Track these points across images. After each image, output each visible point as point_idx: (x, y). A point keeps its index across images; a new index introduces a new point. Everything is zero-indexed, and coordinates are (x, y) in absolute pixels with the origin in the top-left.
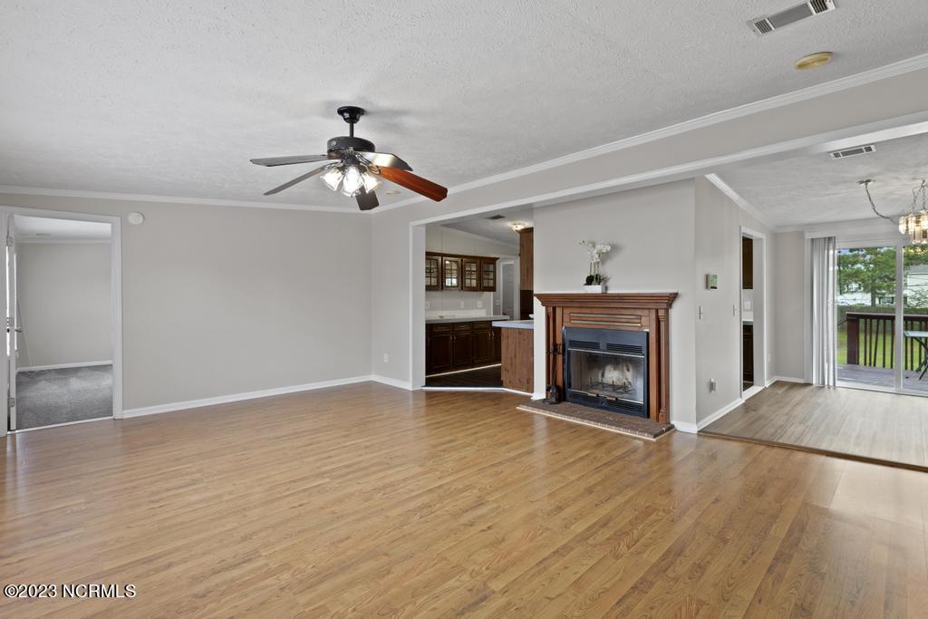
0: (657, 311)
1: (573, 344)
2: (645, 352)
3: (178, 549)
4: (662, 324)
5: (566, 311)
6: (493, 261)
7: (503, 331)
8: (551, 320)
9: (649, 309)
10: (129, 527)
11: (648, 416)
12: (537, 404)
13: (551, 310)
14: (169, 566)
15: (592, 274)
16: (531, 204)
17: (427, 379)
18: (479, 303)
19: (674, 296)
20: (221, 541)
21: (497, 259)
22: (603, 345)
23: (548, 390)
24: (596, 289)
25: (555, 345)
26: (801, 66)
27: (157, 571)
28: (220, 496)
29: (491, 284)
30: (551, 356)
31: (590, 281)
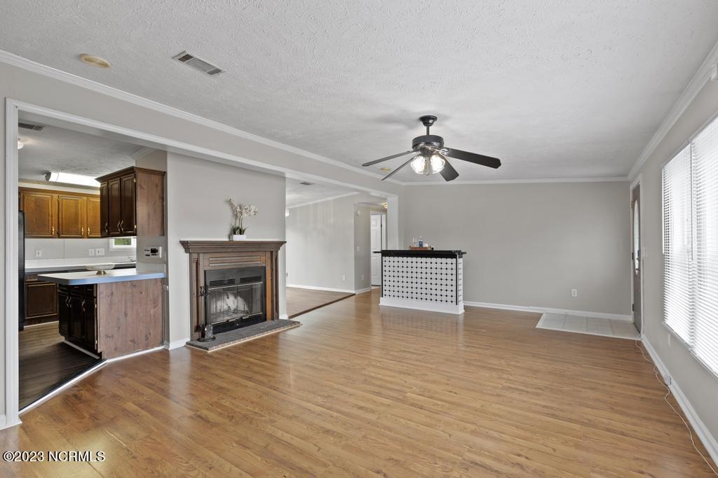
0: (272, 252)
1: (214, 284)
2: (263, 279)
3: (535, 412)
4: (274, 260)
5: (207, 256)
7: (101, 288)
9: (265, 251)
10: (554, 450)
11: (266, 319)
13: (194, 256)
14: (544, 407)
20: (511, 402)
22: (237, 280)
24: (239, 237)
27: (552, 408)
28: (473, 432)
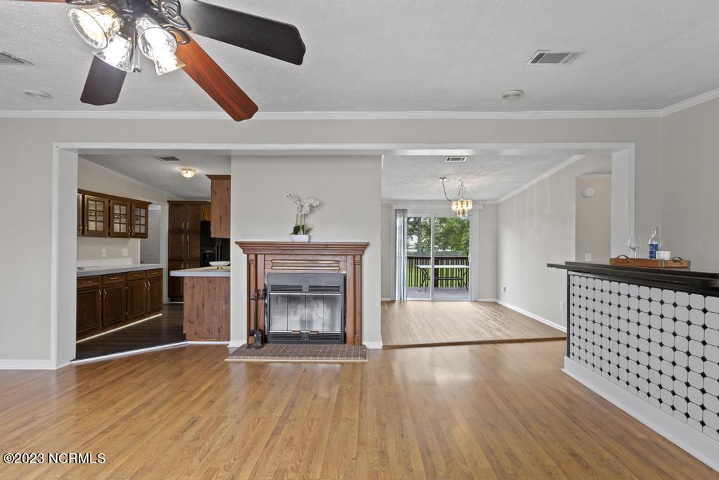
0: (354, 256)
1: (275, 288)
2: (342, 289)
4: (358, 267)
5: (269, 258)
6: (145, 205)
7: (186, 281)
8: (252, 266)
9: (346, 255)
11: (345, 342)
12: (239, 352)
13: (252, 257)
15: (299, 224)
16: (229, 151)
17: (78, 346)
18: (125, 251)
19: (366, 246)
21: (150, 203)
22: (305, 287)
23: (250, 334)
24: (301, 238)
25: (257, 291)
26: (505, 97)
29: (143, 231)
30: (253, 302)
31: (296, 230)
